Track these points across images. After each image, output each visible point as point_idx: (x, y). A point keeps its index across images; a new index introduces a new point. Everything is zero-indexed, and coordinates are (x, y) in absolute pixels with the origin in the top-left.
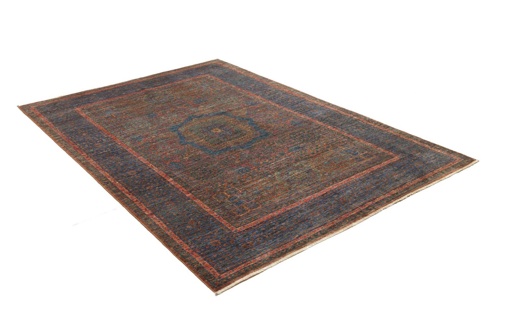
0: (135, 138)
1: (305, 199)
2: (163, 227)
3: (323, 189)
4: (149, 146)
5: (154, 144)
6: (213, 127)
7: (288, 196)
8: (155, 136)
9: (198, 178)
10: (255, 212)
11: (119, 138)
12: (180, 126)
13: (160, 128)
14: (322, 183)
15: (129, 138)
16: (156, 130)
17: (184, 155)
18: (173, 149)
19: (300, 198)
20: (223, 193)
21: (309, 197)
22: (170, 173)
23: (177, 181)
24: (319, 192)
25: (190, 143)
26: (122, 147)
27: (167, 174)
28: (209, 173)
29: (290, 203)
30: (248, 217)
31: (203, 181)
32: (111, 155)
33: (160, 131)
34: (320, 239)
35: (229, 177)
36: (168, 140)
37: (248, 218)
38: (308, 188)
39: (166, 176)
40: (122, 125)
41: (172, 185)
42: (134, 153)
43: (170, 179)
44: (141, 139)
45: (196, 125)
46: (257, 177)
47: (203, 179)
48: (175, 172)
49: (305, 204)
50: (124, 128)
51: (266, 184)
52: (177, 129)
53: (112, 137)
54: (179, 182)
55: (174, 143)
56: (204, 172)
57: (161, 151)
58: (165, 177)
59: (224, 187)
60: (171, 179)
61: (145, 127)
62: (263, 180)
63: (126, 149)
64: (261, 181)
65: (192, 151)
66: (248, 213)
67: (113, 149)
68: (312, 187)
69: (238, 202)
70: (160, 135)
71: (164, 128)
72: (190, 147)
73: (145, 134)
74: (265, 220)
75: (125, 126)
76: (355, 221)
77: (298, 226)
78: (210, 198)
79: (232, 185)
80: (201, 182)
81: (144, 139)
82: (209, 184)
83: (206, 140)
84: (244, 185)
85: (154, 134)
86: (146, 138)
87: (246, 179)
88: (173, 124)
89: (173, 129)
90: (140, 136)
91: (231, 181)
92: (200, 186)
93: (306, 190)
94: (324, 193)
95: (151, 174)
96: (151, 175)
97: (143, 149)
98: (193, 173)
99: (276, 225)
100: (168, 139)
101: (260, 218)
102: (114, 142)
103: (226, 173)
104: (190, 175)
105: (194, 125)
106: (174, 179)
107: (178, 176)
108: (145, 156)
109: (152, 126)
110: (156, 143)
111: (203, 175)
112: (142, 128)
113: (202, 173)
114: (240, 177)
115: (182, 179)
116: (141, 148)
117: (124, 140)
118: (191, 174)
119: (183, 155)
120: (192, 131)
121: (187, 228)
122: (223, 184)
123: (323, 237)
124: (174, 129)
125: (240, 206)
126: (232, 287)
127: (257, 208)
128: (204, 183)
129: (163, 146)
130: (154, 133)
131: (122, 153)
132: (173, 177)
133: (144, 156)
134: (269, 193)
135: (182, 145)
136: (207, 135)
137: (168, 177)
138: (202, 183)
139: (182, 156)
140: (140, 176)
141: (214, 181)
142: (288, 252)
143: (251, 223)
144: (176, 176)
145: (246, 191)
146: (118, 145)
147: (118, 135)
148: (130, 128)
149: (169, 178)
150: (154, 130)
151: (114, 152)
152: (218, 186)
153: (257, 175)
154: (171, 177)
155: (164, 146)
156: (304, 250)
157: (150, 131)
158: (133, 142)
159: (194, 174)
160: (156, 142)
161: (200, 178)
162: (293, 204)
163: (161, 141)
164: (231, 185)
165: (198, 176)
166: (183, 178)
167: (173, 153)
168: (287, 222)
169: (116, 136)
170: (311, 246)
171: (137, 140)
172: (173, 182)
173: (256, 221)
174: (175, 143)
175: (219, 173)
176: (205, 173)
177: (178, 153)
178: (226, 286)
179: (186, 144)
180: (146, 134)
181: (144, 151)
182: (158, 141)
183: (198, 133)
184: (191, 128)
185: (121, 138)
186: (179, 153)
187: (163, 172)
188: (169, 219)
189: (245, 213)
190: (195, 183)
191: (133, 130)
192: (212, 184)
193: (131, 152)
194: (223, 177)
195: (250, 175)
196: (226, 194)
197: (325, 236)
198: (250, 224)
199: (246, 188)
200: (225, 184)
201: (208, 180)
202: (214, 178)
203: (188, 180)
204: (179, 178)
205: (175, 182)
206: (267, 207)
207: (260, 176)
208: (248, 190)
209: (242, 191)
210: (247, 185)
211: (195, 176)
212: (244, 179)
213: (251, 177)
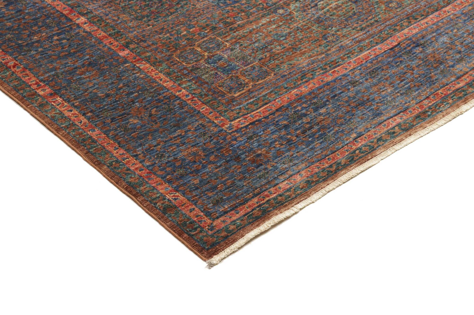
1: (358, 57)
2: (81, 122)
3: (391, 36)
7: (323, 53)
9: (138, 17)
10: (262, 88)
14: (387, 23)
19: (348, 57)
20: (193, 49)
21: (366, 53)
22: (79, 6)
23: (96, 24)
24: (383, 42)
27: (72, 8)
28: (159, 6)
29: (330, 67)
30: (251, 98)
31: (150, 23)
34: (402, 140)
35: (201, 14)
37: (252, 100)
38: (360, 36)
39: (71, 11)
41: (86, 32)
43: (80, 20)
46: (256, 13)
47: (149, 18)
48: (89, 4)
49: (359, 68)
51: (276, 28)
54: (101, 25)
56: (148, 4)
58: (69, 13)
59: (194, 36)
60: (82, 20)
62: (268, 20)
64: (264, 22)
66: (249, 90)
68: (368, 33)
69: (227, 68)
74: (285, 104)
76: (465, 102)
77: (353, 115)
78: (168, 60)
79: (208, 32)
80: (145, 25)
82: (163, 29)
84: (233, 32)
87: (234, 18)
91: (206, 22)
92: (144, 35)
93: (358, 39)
94: (394, 44)
95: (37, 6)
96: (39, 10)
98: (125, 5)
99: (309, 113)
101: (275, 100)
103: (193, 5)
104: (121, 9)
106: (88, 19)
107: (97, 13)
111: (148, 10)
113: (145, 5)
114: (223, 15)
115: (106, 19)
118: (122, 7)
121: (131, 123)
122: (191, 30)
123: (406, 137)
125: (230, 75)
126: (239, 248)
127: (265, 78)
128: (151, 27)
132: (86, 13)
134: (285, 47)
137: (75, 15)
138: (148, 28)
140: (14, 12)
141: (172, 24)
142: (342, 170)
143: (258, 111)
144: (91, 12)
145: (239, 43)
149: (77, 16)
152: (182, 34)
153: (255, 9)
154: (83, 15)
156: (373, 166)
159: (129, 8)
161: (143, 17)
162: (336, 69)
164: (206, 31)
165: (138, 13)
166: (107, 17)
168: (329, 106)
170: (385, 157)
172: (87, 24)
173: (268, 105)
175: (180, 6)
176: (151, 7)
178: (228, 245)
187: (62, 4)
188: (91, 105)
189: (243, 89)
190: (133, 27)
192: (168, 30)
194: (189, 15)
195: (243, 11)
196: (199, 49)
197: (410, 135)
198: (257, 113)
199: (238, 37)
200: (194, 29)
201: (159, 20)
202: (170, 17)
203: (119, 21)
204: (99, 17)
205: (92, 26)
206: (286, 75)
207: (262, 11)
208: (242, 41)
209: (230, 43)
210: (239, 30)
211: (131, 12)
212: (230, 19)
213: (245, 13)
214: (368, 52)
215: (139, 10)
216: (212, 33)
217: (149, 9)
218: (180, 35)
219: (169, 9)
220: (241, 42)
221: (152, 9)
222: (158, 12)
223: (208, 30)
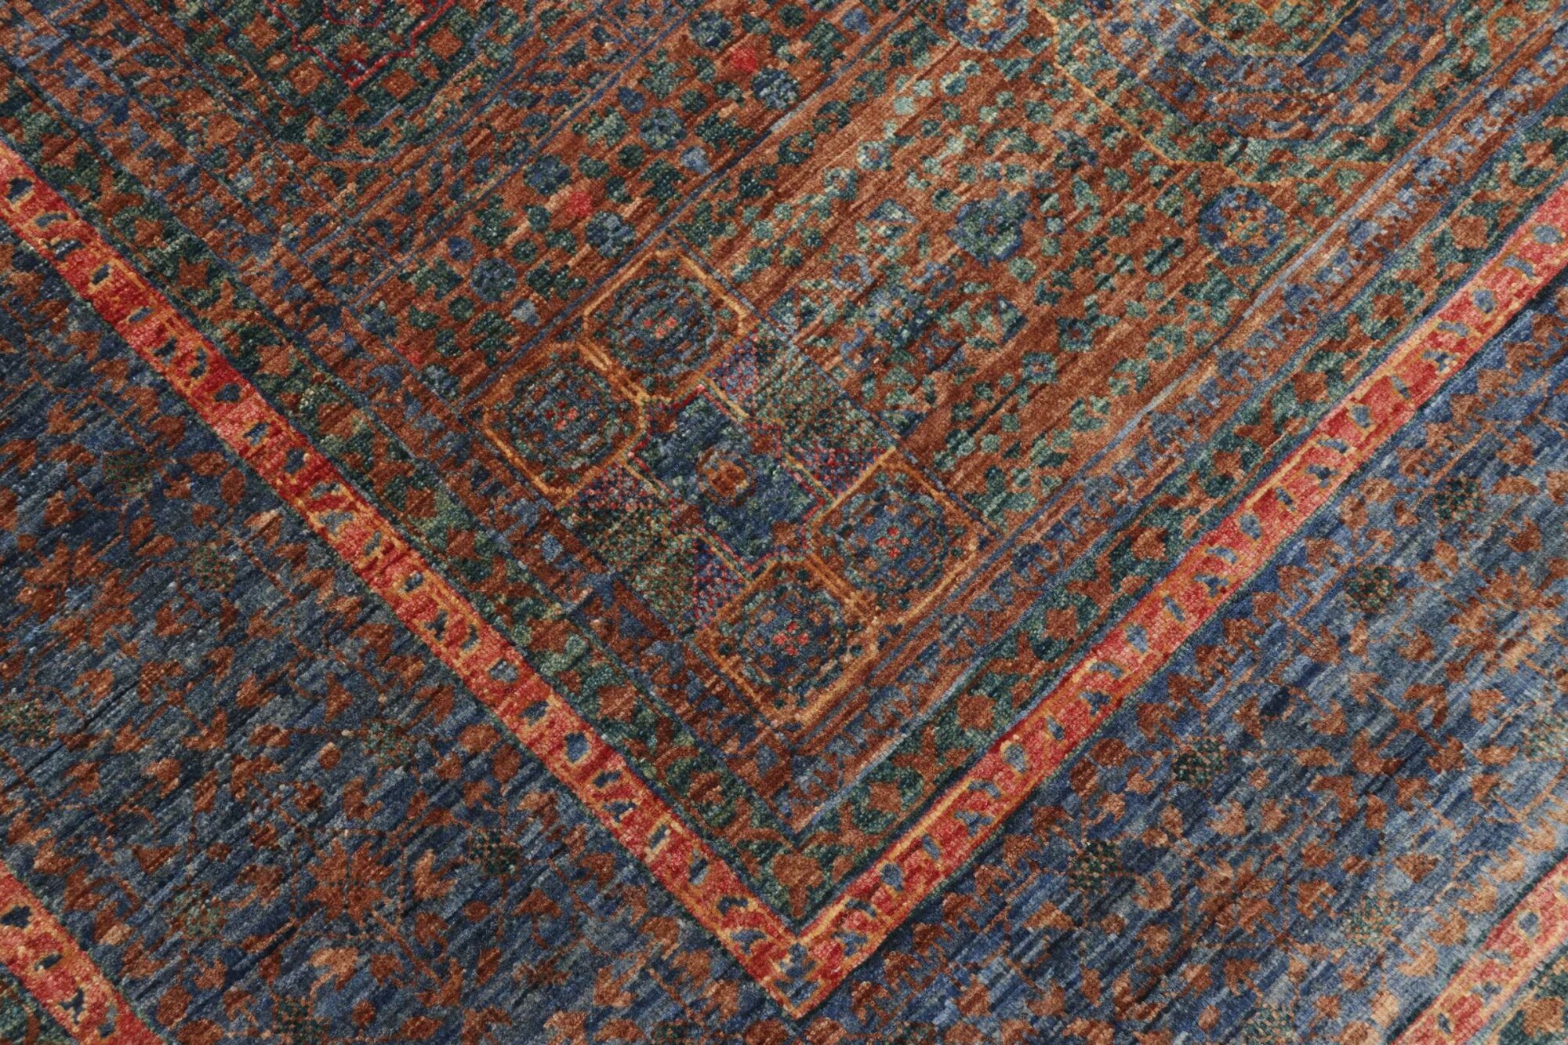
1: (1377, 376)
2: (77, 1004)
3: (1539, 199)
7: (1204, 353)
9: (275, 110)
10: (930, 653)
14: (1516, 92)
19: (1333, 374)
20: (576, 356)
21: (1414, 341)
23: (74, 190)
24: (1498, 245)
29: (1244, 463)
30: (879, 738)
31: (343, 156)
35: (591, 71)
37: (885, 751)
38: (1386, 199)
41: (28, 262)
46: (864, 37)
47: (336, 117)
49: (1386, 462)
51: (968, 154)
54: (96, 194)
59: (570, 248)
62: (925, 89)
64: (907, 108)
66: (867, 674)
68: (1423, 176)
69: (752, 503)
74: (1048, 775)
77: (1374, 848)
78: (458, 463)
79: (640, 215)
80: (318, 177)
82: (411, 201)
84: (758, 206)
87: (756, 87)
91: (619, 133)
92: (321, 262)
93: (1373, 227)
94: (1557, 262)
99: (1163, 840)
101: (995, 749)
104: (187, 51)
106: (25, 151)
107: (65, 97)
111: (323, 52)
114: (700, 61)
115: (122, 151)
121: (325, 978)
122: (551, 205)
125: (770, 563)
127: (939, 572)
128: (351, 188)
132: (10, 106)
134: (1020, 321)
138: (339, 199)
141: (455, 158)
143: (918, 832)
144: (34, 93)
145: (796, 295)
152: (509, 238)
161: (303, 112)
162: (1275, 481)
164: (628, 211)
165: (273, 75)
166: (123, 131)
168: (1258, 784)
172: (27, 196)
173: (964, 786)
188: (118, 857)
189: (839, 669)
190: (263, 205)
192: (438, 209)
194: (531, 76)
196: (601, 360)
198: (917, 845)
199: (789, 249)
200: (565, 192)
201: (385, 134)
202: (438, 99)
203: (188, 162)
204: (79, 132)
205: (53, 205)
206: (1036, 548)
207: (890, 16)
208: (808, 284)
209: (750, 297)
210: (789, 194)
211: (238, 74)
212: (740, 100)
213: (805, 38)
214: (1426, 328)
215: (279, 48)
216: (656, 227)
217: (325, 37)
218: (502, 247)
219: (431, 28)
220: (806, 293)
221: (340, 36)
222: (377, 56)
223: (638, 201)
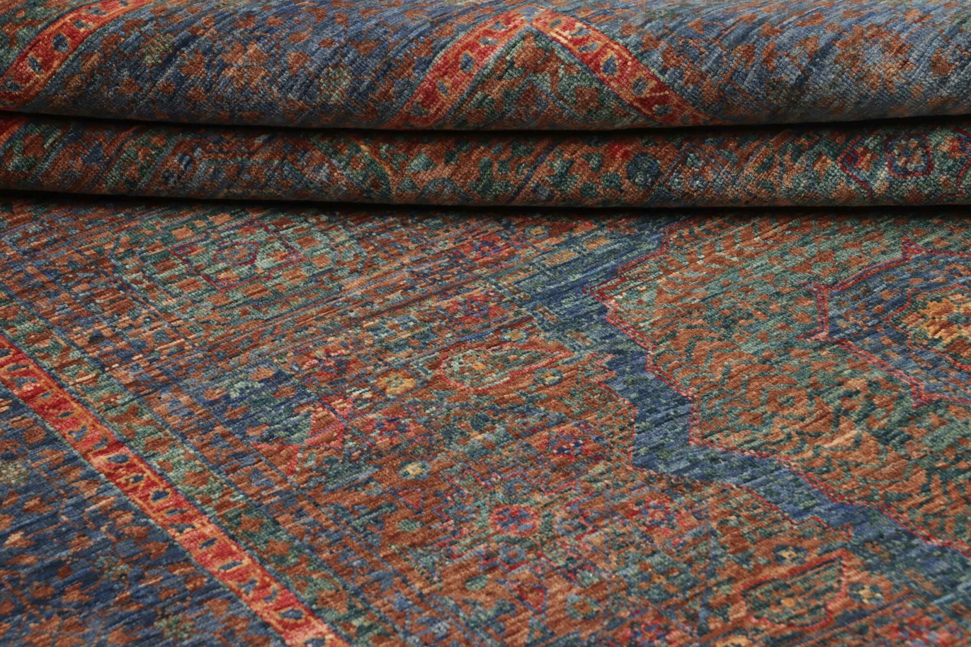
0: (234, 395)
4: (375, 489)
5: (413, 469)
6: (917, 283)
8: (408, 383)
11: (89, 398)
12: (613, 273)
13: (443, 293)
15: (184, 399)
16: (413, 312)
17: (707, 606)
18: (596, 538)
25: (743, 468)
26: (125, 507)
32: (37, 602)
33: (449, 318)
36: (534, 431)
40: (100, 252)
42: (241, 576)
44: (291, 412)
45: (752, 257)
50: (125, 286)
52: (589, 304)
53: (27, 388)
55: (597, 459)
57: (489, 557)
61: (304, 272)
63: (172, 532)
65: (779, 560)
67: (50, 530)
70: (456, 366)
71: (478, 290)
72: (752, 518)
73: (320, 353)
75: (131, 263)
81: (321, 412)
83: (884, 437)
85: (402, 356)
86: (338, 403)
88: (554, 241)
89: (555, 296)
90: (280, 377)
97: (324, 530)
100: (532, 420)
102: (51, 440)
105: (740, 253)
108: (358, 614)
109: (370, 265)
110: (431, 467)
112: (284, 280)
116: (300, 513)
117: (135, 424)
119: (703, 613)
120: (728, 323)
124: (567, 304)
129: (500, 495)
130: (400, 346)
131: (140, 578)
133: (344, 611)
135: (673, 489)
136: (878, 375)
139: (692, 618)
146: (91, 477)
147: (79, 362)
148: (174, 288)
150: (394, 309)
151: (59, 563)
155: (509, 493)
157: (355, 322)
158: (219, 451)
160: (430, 451)
163: (477, 437)
167: (602, 581)
169: (62, 367)
171: (255, 424)
174: (600, 467)
177: (649, 579)
179: (707, 480)
180: (328, 353)
181: (336, 559)
182: (448, 434)
183: (788, 347)
184: (714, 287)
185: (104, 393)
186: (663, 580)
191: (205, 310)
193: (217, 566)
